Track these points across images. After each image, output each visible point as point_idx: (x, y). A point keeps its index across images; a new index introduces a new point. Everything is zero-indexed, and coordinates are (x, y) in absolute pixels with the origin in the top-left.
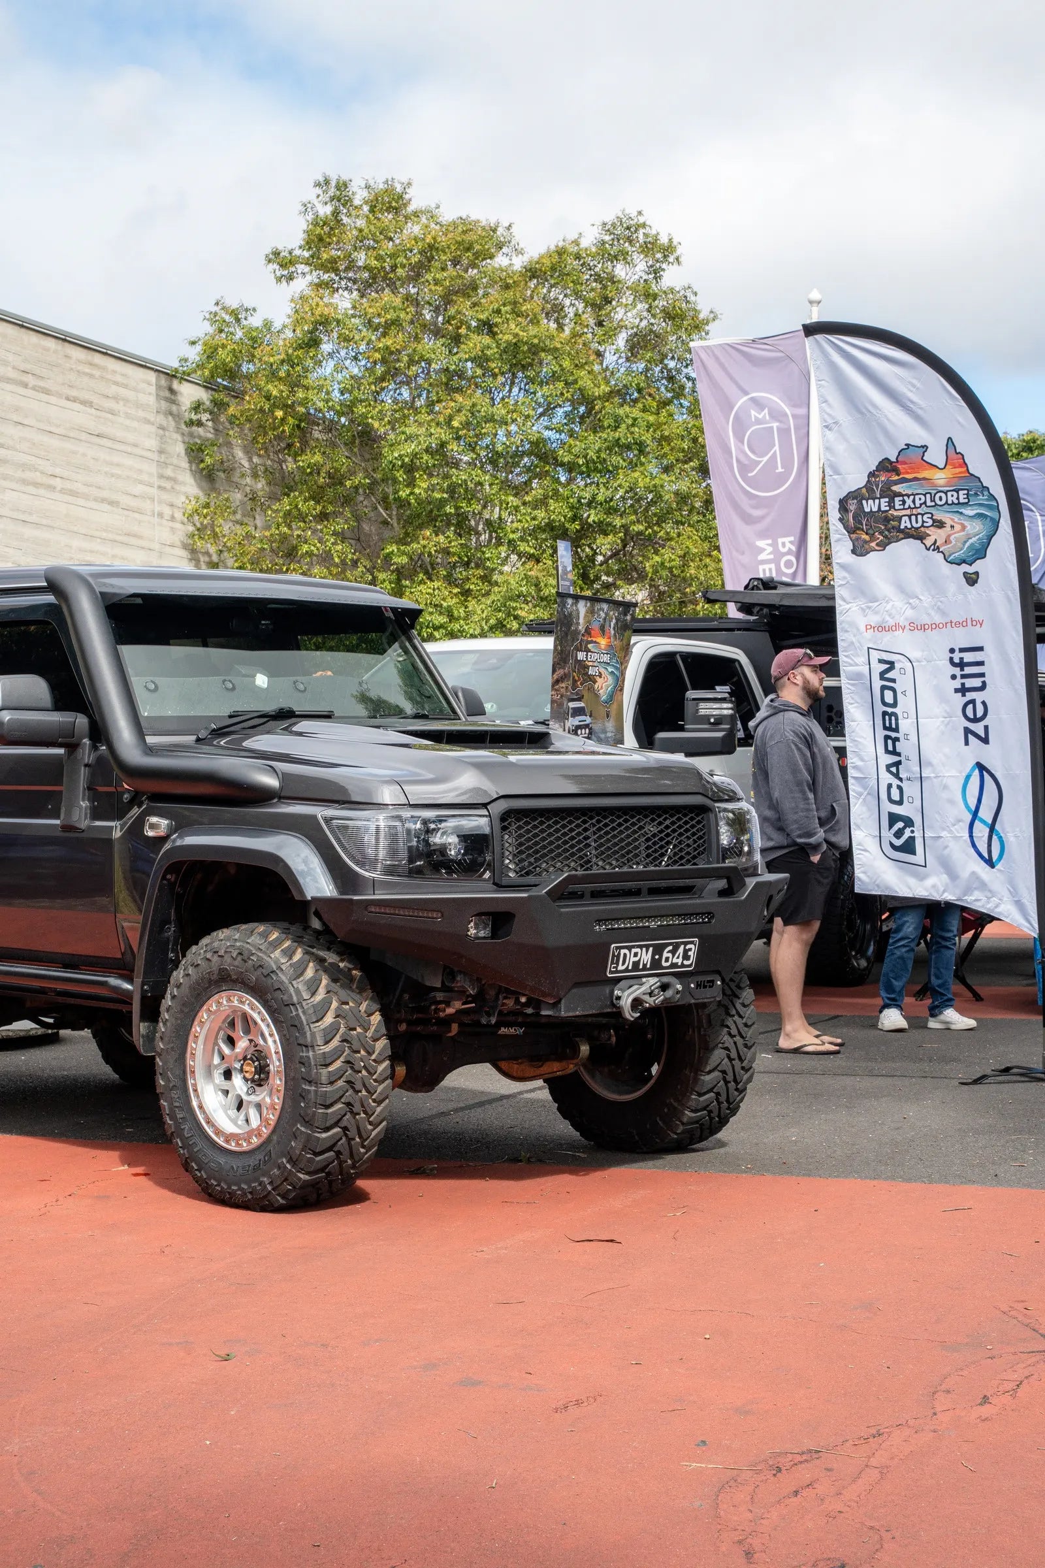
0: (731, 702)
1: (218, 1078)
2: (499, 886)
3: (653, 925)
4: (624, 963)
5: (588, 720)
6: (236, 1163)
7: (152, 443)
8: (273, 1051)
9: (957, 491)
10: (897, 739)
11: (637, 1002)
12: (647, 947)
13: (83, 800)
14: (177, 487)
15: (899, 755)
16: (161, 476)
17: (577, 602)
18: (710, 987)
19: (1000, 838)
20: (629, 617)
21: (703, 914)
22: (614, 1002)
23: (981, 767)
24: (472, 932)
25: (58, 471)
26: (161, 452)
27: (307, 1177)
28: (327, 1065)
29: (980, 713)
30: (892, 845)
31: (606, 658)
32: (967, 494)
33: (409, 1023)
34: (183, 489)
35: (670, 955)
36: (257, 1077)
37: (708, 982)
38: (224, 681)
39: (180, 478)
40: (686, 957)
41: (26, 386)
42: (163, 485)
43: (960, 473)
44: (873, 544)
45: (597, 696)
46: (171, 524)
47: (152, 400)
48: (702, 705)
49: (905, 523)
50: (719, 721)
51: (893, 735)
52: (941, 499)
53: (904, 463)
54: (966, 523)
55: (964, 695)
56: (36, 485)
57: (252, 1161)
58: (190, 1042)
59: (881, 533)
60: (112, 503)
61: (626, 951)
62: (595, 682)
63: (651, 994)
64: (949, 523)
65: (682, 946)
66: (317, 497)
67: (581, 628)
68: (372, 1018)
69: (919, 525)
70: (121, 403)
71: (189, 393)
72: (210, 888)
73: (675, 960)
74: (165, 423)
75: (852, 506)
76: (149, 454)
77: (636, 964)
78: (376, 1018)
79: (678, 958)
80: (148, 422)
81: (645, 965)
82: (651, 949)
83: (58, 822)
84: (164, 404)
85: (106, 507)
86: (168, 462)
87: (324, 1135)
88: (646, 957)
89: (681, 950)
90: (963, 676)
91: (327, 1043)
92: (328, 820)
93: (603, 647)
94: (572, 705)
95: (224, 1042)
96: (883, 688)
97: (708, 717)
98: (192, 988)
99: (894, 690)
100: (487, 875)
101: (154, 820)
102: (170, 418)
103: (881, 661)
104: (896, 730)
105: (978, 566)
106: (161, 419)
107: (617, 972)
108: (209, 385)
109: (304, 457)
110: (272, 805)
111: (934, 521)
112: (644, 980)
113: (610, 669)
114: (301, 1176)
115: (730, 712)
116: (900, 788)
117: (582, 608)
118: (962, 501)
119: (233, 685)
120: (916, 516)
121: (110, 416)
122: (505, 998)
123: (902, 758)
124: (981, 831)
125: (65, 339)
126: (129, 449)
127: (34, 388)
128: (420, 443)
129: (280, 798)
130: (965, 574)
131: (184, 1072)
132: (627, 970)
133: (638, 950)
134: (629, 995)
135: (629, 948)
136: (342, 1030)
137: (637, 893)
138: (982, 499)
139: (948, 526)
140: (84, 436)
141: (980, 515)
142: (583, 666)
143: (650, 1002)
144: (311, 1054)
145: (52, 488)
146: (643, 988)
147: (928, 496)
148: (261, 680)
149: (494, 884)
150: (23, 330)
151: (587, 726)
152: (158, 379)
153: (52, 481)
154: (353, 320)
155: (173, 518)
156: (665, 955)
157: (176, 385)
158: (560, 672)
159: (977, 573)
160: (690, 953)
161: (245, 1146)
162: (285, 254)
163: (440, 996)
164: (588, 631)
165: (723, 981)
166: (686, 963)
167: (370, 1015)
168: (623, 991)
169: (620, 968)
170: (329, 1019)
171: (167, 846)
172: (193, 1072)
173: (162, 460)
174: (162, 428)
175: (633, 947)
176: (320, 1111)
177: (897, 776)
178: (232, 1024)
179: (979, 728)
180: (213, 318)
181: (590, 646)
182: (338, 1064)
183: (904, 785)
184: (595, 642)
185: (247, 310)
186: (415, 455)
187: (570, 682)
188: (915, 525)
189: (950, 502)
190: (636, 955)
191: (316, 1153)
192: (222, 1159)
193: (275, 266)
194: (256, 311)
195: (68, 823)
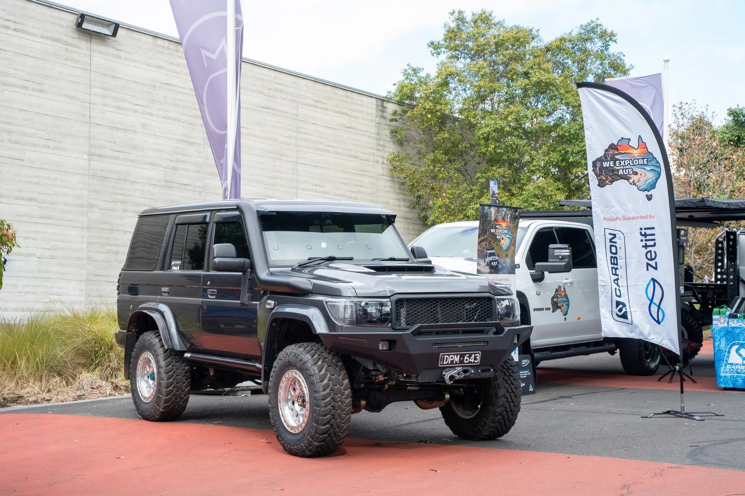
0: (569, 249)
1: (290, 404)
2: (395, 329)
3: (460, 346)
4: (446, 361)
5: (497, 258)
6: (293, 438)
7: (374, 130)
8: (306, 394)
9: (643, 159)
10: (617, 269)
11: (452, 377)
12: (457, 355)
13: (248, 293)
14: (385, 149)
15: (618, 275)
16: (378, 145)
17: (490, 208)
18: (488, 371)
19: (663, 311)
20: (517, 214)
21: (484, 342)
22: (442, 377)
23: (654, 280)
24: (380, 348)
25: (331, 144)
26: (378, 134)
27: (317, 444)
28: (324, 399)
29: (653, 256)
30: (617, 315)
31: (506, 231)
32: (647, 161)
33: (365, 384)
34: (388, 150)
35: (468, 358)
36: (302, 404)
37: (487, 369)
38: (307, 246)
39: (387, 145)
40: (475, 359)
41: (317, 107)
42: (379, 148)
43: (644, 151)
44: (607, 182)
45: (501, 248)
46: (382, 166)
47: (374, 111)
48: (556, 251)
49: (621, 172)
50: (563, 258)
51: (615, 266)
52: (636, 162)
53: (621, 146)
54: (647, 173)
55: (646, 248)
56: (321, 150)
57: (298, 437)
58: (279, 390)
59: (610, 177)
60: (356, 157)
61: (447, 356)
62: (500, 242)
63: (459, 374)
64: (640, 173)
65: (474, 355)
66: (446, 153)
67: (493, 219)
68: (344, 381)
69: (627, 173)
70: (360, 113)
71: (391, 107)
73: (470, 360)
74: (380, 121)
75: (598, 165)
76: (372, 135)
77: (452, 362)
78: (346, 381)
79: (472, 359)
80: (372, 121)
81: (456, 362)
82: (459, 356)
83: (239, 302)
84: (380, 113)
85: (352, 159)
86: (381, 138)
87: (323, 427)
88: (457, 359)
89: (473, 356)
90: (646, 240)
91: (324, 391)
92: (327, 302)
93: (504, 226)
94: (488, 252)
95: (292, 390)
96: (611, 246)
97: (558, 256)
98: (280, 369)
99: (616, 247)
100: (390, 325)
101: (269, 301)
102: (382, 119)
103: (610, 234)
104: (617, 264)
105: (652, 192)
106: (378, 120)
107: (443, 364)
108: (400, 103)
109: (440, 135)
110: (310, 296)
111: (633, 172)
112: (456, 368)
113: (508, 236)
114: (315, 443)
115: (569, 254)
116: (619, 290)
117: (493, 210)
118: (645, 163)
119: (311, 247)
120: (626, 169)
121: (355, 119)
122: (398, 374)
123: (619, 277)
124: (654, 309)
125: (335, 86)
126: (364, 133)
127: (321, 108)
128: (491, 127)
129: (312, 293)
130: (647, 195)
131: (277, 401)
132: (448, 364)
133: (453, 356)
134: (448, 374)
135: (449, 355)
136: (331, 386)
137: (457, 332)
138: (653, 163)
139: (639, 174)
140: (343, 128)
141: (652, 170)
142: (494, 235)
143: (457, 377)
144: (318, 395)
145: (328, 151)
146: (455, 371)
147: (631, 161)
148: (324, 245)
149: (392, 328)
150: (316, 83)
151: (496, 261)
152: (377, 102)
153: (328, 148)
154: (464, 73)
155: (383, 163)
156: (466, 358)
157: (385, 104)
158: (482, 238)
159: (651, 195)
160: (477, 358)
161: (297, 432)
162: (436, 43)
163: (374, 373)
164: (496, 220)
165: (494, 370)
166: (475, 361)
167: (343, 380)
168: (446, 372)
169: (445, 363)
170: (326, 381)
171: (274, 311)
172: (280, 402)
173: (379, 137)
174: (378, 123)
175: (451, 354)
176: (321, 418)
177: (617, 284)
178: (294, 383)
179: (653, 263)
180: (405, 73)
181: (497, 226)
182: (328, 399)
183: (621, 289)
184: (500, 225)
185: (419, 69)
186: (489, 134)
187: (488, 242)
188: (625, 173)
189: (640, 164)
190: (452, 358)
191: (320, 435)
192: (289, 436)
193: (432, 49)
194: (423, 69)
195: (242, 302)
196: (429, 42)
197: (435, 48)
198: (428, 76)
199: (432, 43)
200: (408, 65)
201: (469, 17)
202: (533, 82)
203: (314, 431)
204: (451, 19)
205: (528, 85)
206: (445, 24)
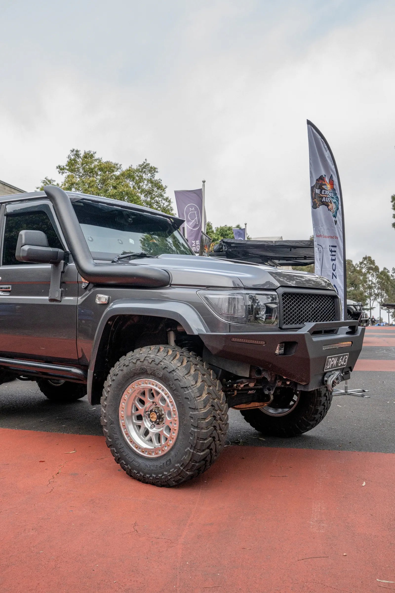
1: (135, 419)
2: (281, 329)
3: (338, 347)
4: (329, 365)
6: (149, 464)
8: (172, 410)
13: (61, 288)
22: (324, 383)
24: (277, 352)
28: (204, 419)
36: (158, 420)
37: (347, 371)
38: (118, 240)
40: (344, 361)
57: (158, 463)
58: (121, 402)
65: (345, 357)
68: (221, 393)
72: (124, 328)
73: (342, 363)
81: (334, 366)
82: (337, 358)
83: (47, 298)
87: (202, 454)
88: (335, 362)
91: (205, 407)
92: (202, 295)
95: (137, 401)
100: (275, 323)
101: (100, 296)
110: (169, 288)
112: (333, 372)
114: (188, 473)
119: (122, 242)
129: (171, 285)
131: (119, 416)
132: (329, 368)
134: (331, 380)
135: (331, 358)
136: (210, 400)
146: (335, 376)
148: (132, 241)
156: (340, 360)
161: (154, 456)
162: (62, 167)
168: (328, 378)
170: (204, 396)
171: (108, 309)
172: (123, 417)
175: (333, 357)
176: (201, 442)
178: (144, 394)
179: (335, 273)
180: (44, 182)
182: (209, 417)
185: (53, 181)
191: (196, 462)
192: (140, 461)
193: (59, 170)
194: (55, 181)
195: (53, 298)
196: (58, 165)
197: (61, 169)
198: (58, 185)
199: (60, 167)
200: (45, 178)
201: (82, 154)
202: (119, 192)
203: (189, 459)
204: (72, 154)
205: (117, 193)
206: (69, 156)
